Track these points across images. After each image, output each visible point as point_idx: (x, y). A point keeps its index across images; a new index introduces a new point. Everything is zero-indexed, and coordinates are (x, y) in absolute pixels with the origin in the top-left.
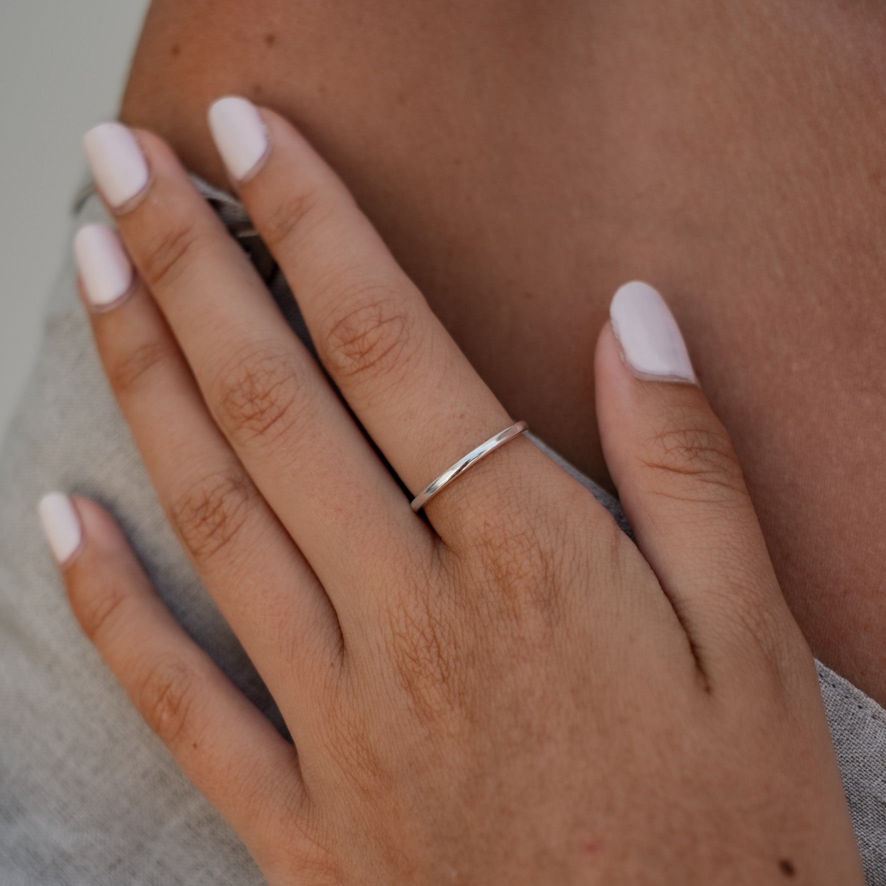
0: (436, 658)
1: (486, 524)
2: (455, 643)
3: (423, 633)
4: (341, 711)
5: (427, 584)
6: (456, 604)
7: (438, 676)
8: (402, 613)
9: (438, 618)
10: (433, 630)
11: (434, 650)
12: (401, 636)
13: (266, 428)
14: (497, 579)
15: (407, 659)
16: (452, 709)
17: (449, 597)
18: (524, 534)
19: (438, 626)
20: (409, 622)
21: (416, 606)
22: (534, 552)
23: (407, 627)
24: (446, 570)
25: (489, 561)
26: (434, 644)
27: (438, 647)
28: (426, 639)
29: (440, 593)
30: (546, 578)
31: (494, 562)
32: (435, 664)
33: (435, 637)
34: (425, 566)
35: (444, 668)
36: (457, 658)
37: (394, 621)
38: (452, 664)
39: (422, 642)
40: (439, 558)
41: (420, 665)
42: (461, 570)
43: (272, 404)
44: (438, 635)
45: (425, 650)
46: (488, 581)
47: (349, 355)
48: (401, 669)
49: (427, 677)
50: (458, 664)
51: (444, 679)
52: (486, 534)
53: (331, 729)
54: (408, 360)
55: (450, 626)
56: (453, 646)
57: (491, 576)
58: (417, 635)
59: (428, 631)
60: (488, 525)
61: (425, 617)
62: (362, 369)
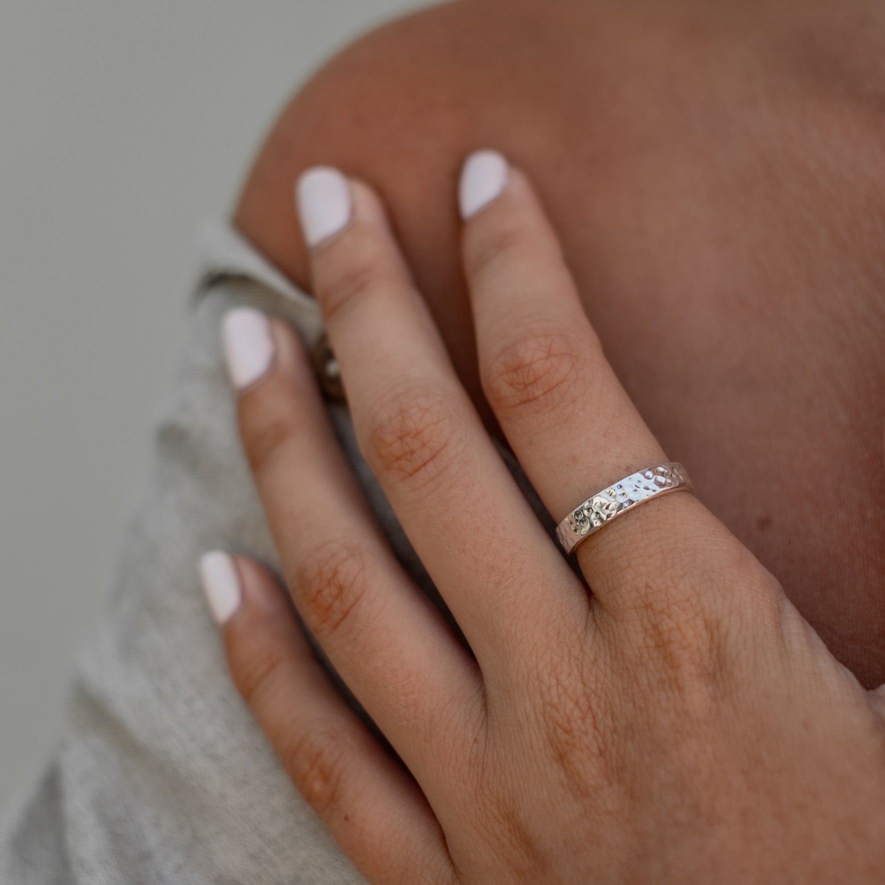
0: (591, 730)
1: (648, 586)
2: (613, 714)
3: (577, 703)
4: (489, 788)
5: (582, 649)
6: (613, 671)
7: (595, 750)
8: (554, 682)
9: (593, 687)
10: (588, 700)
11: (589, 721)
12: (553, 706)
13: (416, 471)
14: (658, 646)
15: (560, 731)
16: (610, 784)
17: (605, 663)
18: (688, 600)
19: (593, 696)
20: (561, 690)
21: (570, 675)
22: (699, 622)
23: (559, 696)
24: (601, 633)
25: (649, 626)
26: (590, 715)
27: (594, 718)
28: (581, 711)
29: (595, 660)
30: (710, 650)
31: (655, 627)
32: (590, 737)
33: (590, 707)
34: (579, 630)
35: (600, 740)
36: (614, 731)
37: (544, 688)
38: (608, 736)
39: (577, 713)
40: (594, 621)
41: (574, 737)
42: (616, 633)
43: (424, 445)
44: (594, 705)
45: (579, 722)
46: (647, 647)
47: (512, 385)
48: (551, 742)
49: (582, 750)
50: (616, 737)
51: (601, 753)
52: (646, 596)
53: (480, 809)
54: (574, 401)
55: (606, 695)
56: (609, 717)
57: (651, 643)
58: (571, 705)
59: (583, 701)
60: (650, 588)
61: (580, 686)
62: (524, 402)
